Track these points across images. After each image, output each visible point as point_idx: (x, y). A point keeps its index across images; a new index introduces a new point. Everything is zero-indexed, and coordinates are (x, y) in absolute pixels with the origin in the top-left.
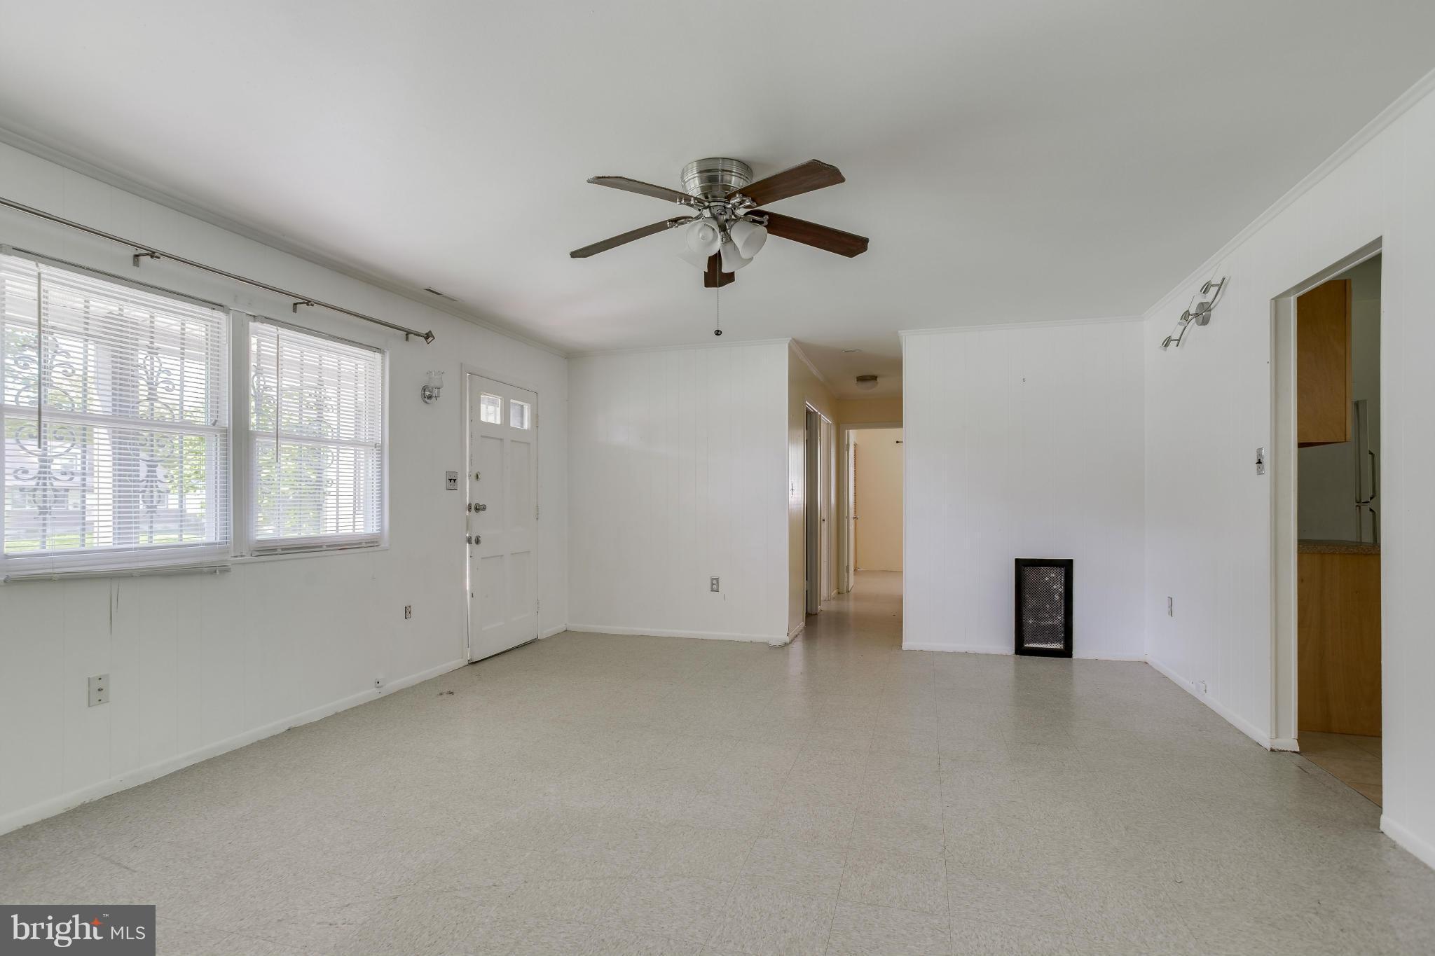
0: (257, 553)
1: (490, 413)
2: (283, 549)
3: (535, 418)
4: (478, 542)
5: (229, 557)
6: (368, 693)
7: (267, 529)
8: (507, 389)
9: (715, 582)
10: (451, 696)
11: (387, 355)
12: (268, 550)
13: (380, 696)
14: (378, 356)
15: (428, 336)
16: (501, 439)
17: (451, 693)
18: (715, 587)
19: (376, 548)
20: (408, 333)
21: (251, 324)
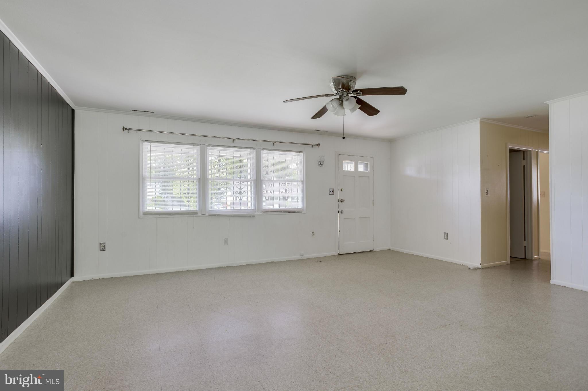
0: (263, 213)
1: (348, 167)
2: (270, 212)
3: (372, 168)
4: (342, 212)
5: (256, 213)
6: (298, 257)
7: (266, 206)
8: (356, 158)
9: (446, 235)
10: (321, 262)
11: (305, 153)
12: (266, 212)
13: (302, 259)
14: (302, 154)
15: (318, 145)
16: (354, 176)
17: (320, 261)
18: (446, 237)
19: (301, 213)
20: (312, 145)
21: (262, 151)
